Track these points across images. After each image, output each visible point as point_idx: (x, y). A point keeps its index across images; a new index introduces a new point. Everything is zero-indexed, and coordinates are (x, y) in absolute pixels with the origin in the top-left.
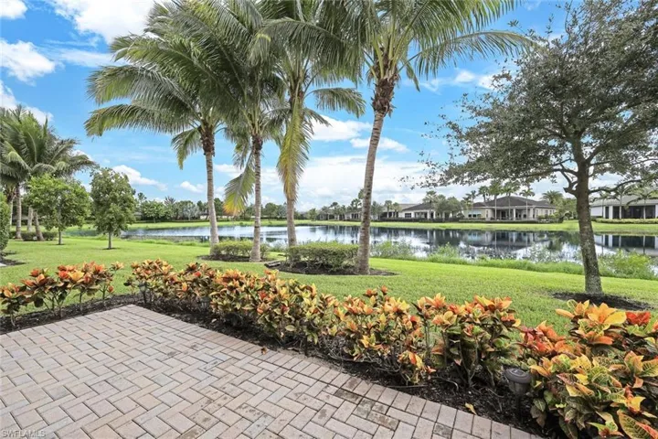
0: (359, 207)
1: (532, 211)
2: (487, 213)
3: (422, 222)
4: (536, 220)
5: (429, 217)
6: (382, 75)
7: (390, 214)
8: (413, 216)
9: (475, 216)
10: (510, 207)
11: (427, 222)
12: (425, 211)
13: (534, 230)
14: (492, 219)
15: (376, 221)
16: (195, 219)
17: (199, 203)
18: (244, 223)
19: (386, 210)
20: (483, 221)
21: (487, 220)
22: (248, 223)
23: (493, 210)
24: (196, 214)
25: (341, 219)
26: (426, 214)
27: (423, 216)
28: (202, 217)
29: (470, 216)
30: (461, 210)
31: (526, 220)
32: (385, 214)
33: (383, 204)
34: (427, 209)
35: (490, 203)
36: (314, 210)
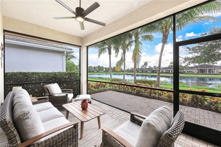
0: (144, 68)
1: (216, 70)
2: (196, 71)
3: (168, 74)
4: (218, 73)
5: (170, 72)
6: (165, 33)
7: (156, 70)
8: (164, 71)
9: (190, 72)
10: (205, 68)
11: (170, 74)
12: (169, 70)
13: (217, 77)
14: (197, 73)
15: (150, 73)
16: (93, 72)
17: (94, 67)
18: (107, 73)
19: (154, 69)
20: (194, 74)
21: (196, 73)
22: (108, 73)
23: (198, 70)
24: (93, 70)
25: (137, 72)
26: (169, 71)
27: (168, 72)
28: (95, 71)
29: (188, 72)
30: (184, 69)
31: (213, 73)
32: (154, 70)
33: (153, 67)
34: (170, 69)
35: (196, 67)
36: (128, 69)
